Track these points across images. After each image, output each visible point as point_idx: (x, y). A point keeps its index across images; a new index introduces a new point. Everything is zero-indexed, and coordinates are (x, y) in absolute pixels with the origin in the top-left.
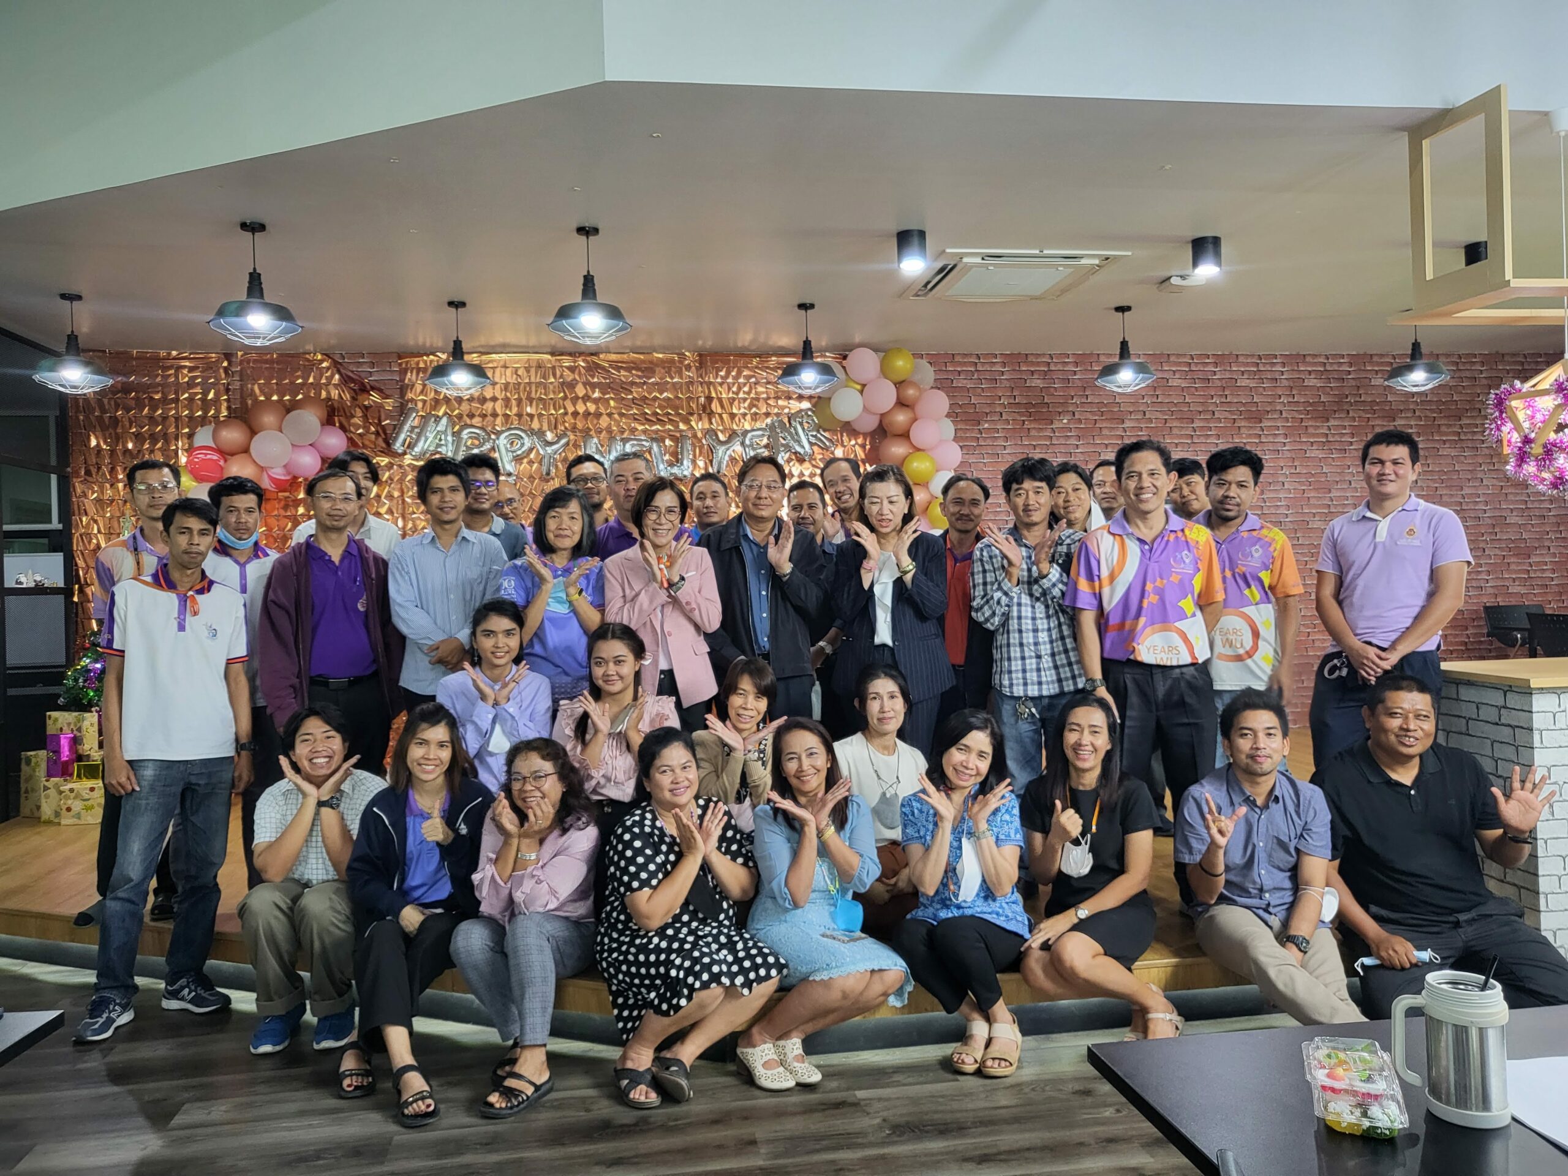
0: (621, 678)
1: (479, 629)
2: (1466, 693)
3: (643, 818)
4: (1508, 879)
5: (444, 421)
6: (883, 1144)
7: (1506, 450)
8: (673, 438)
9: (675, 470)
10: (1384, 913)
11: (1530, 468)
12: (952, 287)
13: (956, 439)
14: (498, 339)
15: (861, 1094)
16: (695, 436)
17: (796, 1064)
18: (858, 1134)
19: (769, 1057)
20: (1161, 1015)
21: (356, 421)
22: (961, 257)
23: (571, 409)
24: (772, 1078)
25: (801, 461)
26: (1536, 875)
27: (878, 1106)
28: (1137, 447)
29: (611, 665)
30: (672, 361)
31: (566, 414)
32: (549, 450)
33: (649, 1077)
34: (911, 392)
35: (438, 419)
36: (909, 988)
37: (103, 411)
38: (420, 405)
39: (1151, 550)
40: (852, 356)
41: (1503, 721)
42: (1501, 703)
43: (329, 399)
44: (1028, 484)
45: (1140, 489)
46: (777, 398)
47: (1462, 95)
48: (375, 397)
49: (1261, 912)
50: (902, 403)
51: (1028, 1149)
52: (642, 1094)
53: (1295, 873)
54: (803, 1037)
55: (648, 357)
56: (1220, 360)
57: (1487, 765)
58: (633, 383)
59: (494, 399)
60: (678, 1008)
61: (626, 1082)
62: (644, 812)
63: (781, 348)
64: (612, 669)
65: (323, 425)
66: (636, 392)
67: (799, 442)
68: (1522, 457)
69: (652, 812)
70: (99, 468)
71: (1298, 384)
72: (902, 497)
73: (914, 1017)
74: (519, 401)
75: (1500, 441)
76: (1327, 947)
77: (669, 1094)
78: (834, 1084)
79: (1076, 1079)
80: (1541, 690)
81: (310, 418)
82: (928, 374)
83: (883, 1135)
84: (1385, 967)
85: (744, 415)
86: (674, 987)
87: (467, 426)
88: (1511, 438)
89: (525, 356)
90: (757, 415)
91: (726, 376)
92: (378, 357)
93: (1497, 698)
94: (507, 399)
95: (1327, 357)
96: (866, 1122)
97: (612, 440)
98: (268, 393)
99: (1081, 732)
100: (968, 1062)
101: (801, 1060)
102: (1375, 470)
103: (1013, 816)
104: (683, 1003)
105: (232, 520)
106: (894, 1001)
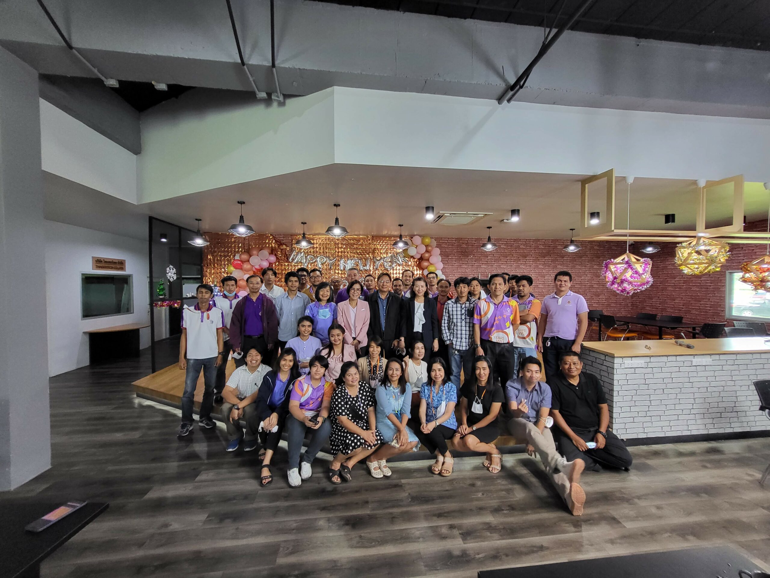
0: (340, 340)
1: (300, 325)
2: (592, 354)
5: (303, 253)
6: (408, 505)
7: (607, 280)
8: (364, 259)
9: (365, 268)
11: (616, 286)
12: (442, 221)
13: (441, 261)
14: (317, 232)
15: (403, 481)
16: (371, 258)
17: (384, 469)
18: (401, 500)
19: (376, 466)
21: (279, 253)
22: (444, 214)
23: (337, 251)
24: (377, 474)
25: (399, 265)
27: (408, 487)
28: (496, 276)
29: (336, 336)
30: (365, 238)
31: (336, 252)
32: (331, 262)
33: (338, 472)
34: (430, 248)
35: (301, 253)
36: (419, 446)
37: (212, 249)
38: (296, 249)
39: (497, 307)
40: (414, 238)
41: (604, 364)
42: (604, 358)
43: (272, 247)
44: (461, 285)
45: (496, 288)
46: (393, 249)
47: (599, 171)
48: (284, 247)
50: (427, 251)
51: (454, 511)
52: (336, 479)
53: (538, 412)
54: (386, 459)
55: (359, 237)
56: (515, 240)
57: (599, 377)
58: (354, 244)
59: (317, 248)
60: (348, 453)
61: (331, 474)
62: (342, 387)
63: (395, 235)
64: (337, 338)
65: (270, 254)
66: (355, 246)
67: (399, 261)
68: (613, 283)
69: (345, 387)
70: (210, 264)
71: (537, 247)
72: (425, 286)
73: (421, 452)
74: (323, 248)
75: (605, 277)
77: (344, 479)
78: (395, 476)
79: (470, 478)
80: (618, 357)
81: (266, 252)
82: (435, 243)
83: (408, 501)
85: (384, 253)
86: (347, 446)
87: (309, 255)
88: (609, 276)
89: (325, 236)
90: (388, 253)
91: (379, 243)
92: (285, 235)
93: (603, 357)
94: (320, 248)
95: (545, 240)
96: (403, 495)
97: (348, 259)
98: (255, 245)
99: (480, 370)
100: (437, 470)
101: (385, 467)
102: (559, 283)
103: (454, 393)
104: (349, 452)
105: (228, 288)
106: (415, 450)
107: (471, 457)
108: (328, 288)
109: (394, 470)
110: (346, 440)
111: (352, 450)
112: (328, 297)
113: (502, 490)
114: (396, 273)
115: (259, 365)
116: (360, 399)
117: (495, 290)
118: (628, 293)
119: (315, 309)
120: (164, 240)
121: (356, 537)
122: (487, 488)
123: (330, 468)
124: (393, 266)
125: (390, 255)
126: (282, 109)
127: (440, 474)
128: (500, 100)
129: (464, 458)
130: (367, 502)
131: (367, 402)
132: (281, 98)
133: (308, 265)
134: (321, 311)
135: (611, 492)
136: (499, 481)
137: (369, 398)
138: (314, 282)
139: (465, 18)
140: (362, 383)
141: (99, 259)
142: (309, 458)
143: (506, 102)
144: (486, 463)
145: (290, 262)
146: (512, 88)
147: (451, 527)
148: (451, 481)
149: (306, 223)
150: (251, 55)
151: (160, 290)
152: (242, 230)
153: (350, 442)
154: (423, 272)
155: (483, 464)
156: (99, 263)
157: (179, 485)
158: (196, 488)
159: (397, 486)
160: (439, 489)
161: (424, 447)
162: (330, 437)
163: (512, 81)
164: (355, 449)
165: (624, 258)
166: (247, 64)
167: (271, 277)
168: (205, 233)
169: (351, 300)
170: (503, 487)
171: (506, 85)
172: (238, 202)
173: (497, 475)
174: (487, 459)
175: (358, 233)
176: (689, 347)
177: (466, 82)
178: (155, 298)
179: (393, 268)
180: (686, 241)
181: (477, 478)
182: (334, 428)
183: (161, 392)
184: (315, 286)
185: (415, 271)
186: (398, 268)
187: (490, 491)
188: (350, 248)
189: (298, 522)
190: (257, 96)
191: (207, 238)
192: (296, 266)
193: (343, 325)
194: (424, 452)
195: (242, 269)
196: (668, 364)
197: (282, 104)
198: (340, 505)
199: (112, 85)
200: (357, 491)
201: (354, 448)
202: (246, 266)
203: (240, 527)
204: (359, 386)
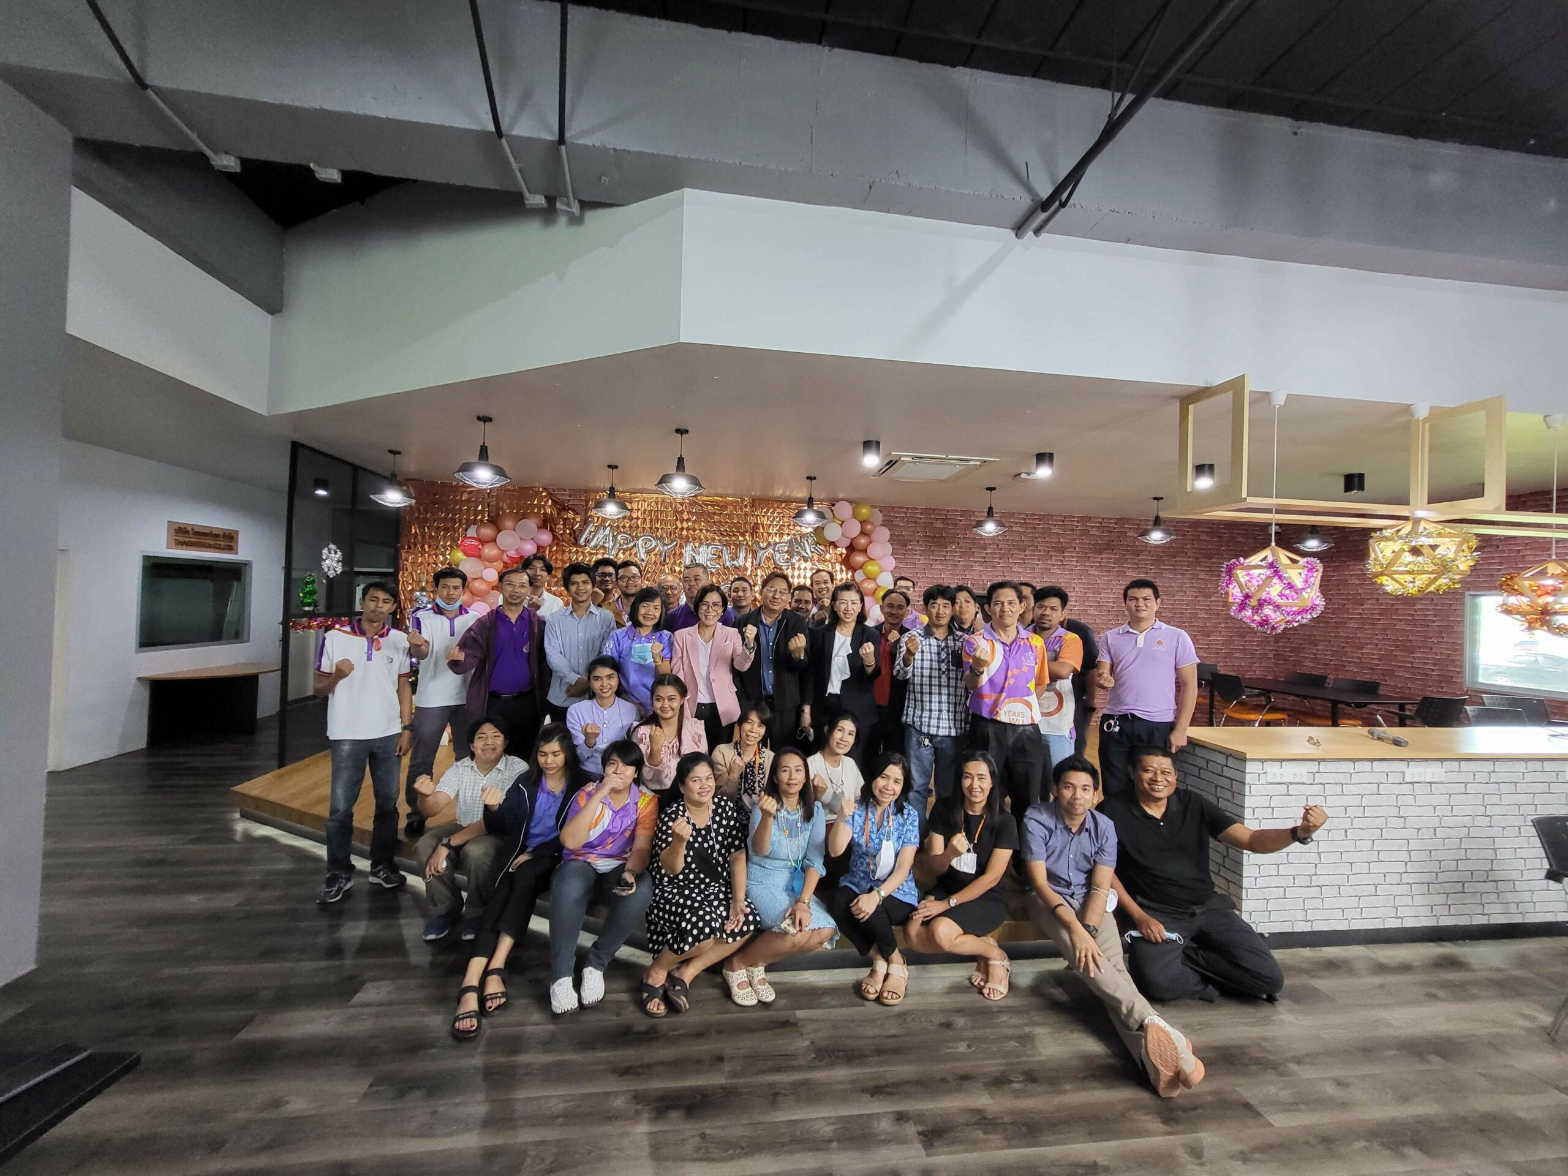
0: (674, 709)
1: (592, 676)
2: (1203, 753)
3: (678, 809)
4: (1221, 873)
5: (609, 529)
6: (810, 1068)
7: (1231, 600)
8: (734, 544)
9: (735, 563)
10: (1145, 902)
11: (1249, 613)
12: (896, 473)
13: (892, 555)
14: (640, 487)
15: (800, 1014)
16: (747, 544)
17: (759, 986)
18: (794, 1056)
19: (743, 980)
20: (998, 963)
21: (559, 526)
22: (900, 457)
23: (679, 526)
24: (744, 997)
25: (806, 560)
26: (1242, 876)
27: (809, 1026)
28: (1002, 585)
29: (666, 701)
30: (737, 502)
31: (676, 528)
32: (666, 548)
33: (661, 992)
34: (869, 527)
35: (605, 528)
36: (837, 938)
37: (420, 514)
38: (596, 519)
39: (1010, 651)
40: (838, 505)
41: (1224, 774)
42: (1224, 762)
43: (545, 514)
44: (938, 601)
45: (1002, 611)
46: (794, 525)
47: (1217, 379)
48: (570, 515)
49: (1068, 898)
50: (863, 533)
51: (908, 1082)
52: (656, 1006)
53: (1090, 874)
54: (765, 965)
55: (724, 499)
56: (1042, 517)
58: (715, 514)
59: (638, 518)
60: (683, 951)
61: (646, 995)
62: (678, 806)
63: (798, 498)
64: (668, 704)
65: (539, 528)
66: (717, 518)
67: (805, 551)
68: (1242, 606)
69: (683, 806)
70: (415, 545)
71: (1085, 533)
72: (858, 603)
73: (839, 951)
74: (651, 520)
75: (1227, 594)
76: (1110, 928)
77: (672, 1007)
78: (782, 1002)
79: (942, 1011)
80: (1252, 760)
81: (531, 524)
82: (879, 517)
83: (809, 1058)
84: (1145, 940)
85: (776, 534)
86: (682, 935)
87: (621, 532)
88: (1235, 593)
89: (656, 496)
90: (782, 534)
91: (766, 513)
92: (574, 492)
93: (1221, 759)
94: (645, 519)
95: (1103, 519)
96: (800, 1044)
97: (701, 544)
98: (511, 508)
99: (973, 779)
100: (872, 991)
101: (763, 982)
102: (1133, 604)
103: (914, 826)
104: (687, 948)
105: (445, 592)
106: (827, 946)
107: (945, 965)
108: (658, 602)
109: (781, 990)
110: (681, 921)
111: (692, 945)
112: (656, 621)
113: (1011, 1038)
114: (799, 577)
115: (501, 757)
116: (713, 834)
117: (1000, 617)
118: (1273, 628)
119: (626, 642)
120: (321, 492)
121: (693, 1137)
122: (979, 1033)
123: (644, 981)
124: (794, 561)
125: (786, 538)
126: (576, 230)
127: (879, 1000)
128: (1019, 229)
129: (930, 966)
130: (721, 1059)
131: (730, 840)
132: (575, 209)
133: (617, 554)
134: (637, 646)
135: (1237, 1047)
136: (1004, 1018)
137: (734, 833)
138: (626, 587)
139: (953, 65)
140: (721, 800)
141: (182, 527)
142: (600, 958)
143: (1031, 233)
144: (977, 978)
145: (580, 546)
146: (1045, 205)
147: (901, 1117)
148: (903, 1015)
149: (617, 467)
150: (515, 119)
151: (305, 594)
152: (483, 476)
153: (689, 927)
154: (853, 575)
155: (970, 979)
156: (183, 534)
157: (315, 1013)
158: (352, 1018)
159: (787, 1025)
160: (877, 1031)
161: (848, 941)
162: (648, 915)
163: (1045, 192)
164: (700, 941)
165: (1266, 557)
166: (506, 136)
167: (539, 572)
168: (407, 480)
169: (703, 626)
170: (1010, 1032)
171: (1032, 200)
172: (479, 418)
173: (999, 1003)
174: (978, 969)
175: (724, 492)
176: (1397, 743)
177: (953, 190)
178: (293, 611)
179: (793, 565)
180: (1391, 527)
181: (960, 1011)
182: (655, 895)
183: (293, 809)
184: (627, 596)
185: (839, 574)
186: (803, 565)
187: (984, 1040)
188: (707, 522)
189: (569, 1101)
190: (526, 202)
191: (411, 490)
192: (593, 554)
193: (681, 676)
194: (846, 950)
195: (479, 557)
196: (1356, 778)
197: (576, 221)
198: (662, 1063)
199: (226, 167)
200: (700, 1034)
201: (696, 939)
202: (489, 551)
203: (441, 1109)
204: (714, 807)
